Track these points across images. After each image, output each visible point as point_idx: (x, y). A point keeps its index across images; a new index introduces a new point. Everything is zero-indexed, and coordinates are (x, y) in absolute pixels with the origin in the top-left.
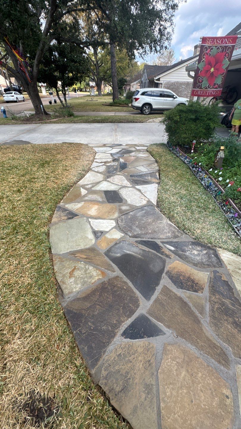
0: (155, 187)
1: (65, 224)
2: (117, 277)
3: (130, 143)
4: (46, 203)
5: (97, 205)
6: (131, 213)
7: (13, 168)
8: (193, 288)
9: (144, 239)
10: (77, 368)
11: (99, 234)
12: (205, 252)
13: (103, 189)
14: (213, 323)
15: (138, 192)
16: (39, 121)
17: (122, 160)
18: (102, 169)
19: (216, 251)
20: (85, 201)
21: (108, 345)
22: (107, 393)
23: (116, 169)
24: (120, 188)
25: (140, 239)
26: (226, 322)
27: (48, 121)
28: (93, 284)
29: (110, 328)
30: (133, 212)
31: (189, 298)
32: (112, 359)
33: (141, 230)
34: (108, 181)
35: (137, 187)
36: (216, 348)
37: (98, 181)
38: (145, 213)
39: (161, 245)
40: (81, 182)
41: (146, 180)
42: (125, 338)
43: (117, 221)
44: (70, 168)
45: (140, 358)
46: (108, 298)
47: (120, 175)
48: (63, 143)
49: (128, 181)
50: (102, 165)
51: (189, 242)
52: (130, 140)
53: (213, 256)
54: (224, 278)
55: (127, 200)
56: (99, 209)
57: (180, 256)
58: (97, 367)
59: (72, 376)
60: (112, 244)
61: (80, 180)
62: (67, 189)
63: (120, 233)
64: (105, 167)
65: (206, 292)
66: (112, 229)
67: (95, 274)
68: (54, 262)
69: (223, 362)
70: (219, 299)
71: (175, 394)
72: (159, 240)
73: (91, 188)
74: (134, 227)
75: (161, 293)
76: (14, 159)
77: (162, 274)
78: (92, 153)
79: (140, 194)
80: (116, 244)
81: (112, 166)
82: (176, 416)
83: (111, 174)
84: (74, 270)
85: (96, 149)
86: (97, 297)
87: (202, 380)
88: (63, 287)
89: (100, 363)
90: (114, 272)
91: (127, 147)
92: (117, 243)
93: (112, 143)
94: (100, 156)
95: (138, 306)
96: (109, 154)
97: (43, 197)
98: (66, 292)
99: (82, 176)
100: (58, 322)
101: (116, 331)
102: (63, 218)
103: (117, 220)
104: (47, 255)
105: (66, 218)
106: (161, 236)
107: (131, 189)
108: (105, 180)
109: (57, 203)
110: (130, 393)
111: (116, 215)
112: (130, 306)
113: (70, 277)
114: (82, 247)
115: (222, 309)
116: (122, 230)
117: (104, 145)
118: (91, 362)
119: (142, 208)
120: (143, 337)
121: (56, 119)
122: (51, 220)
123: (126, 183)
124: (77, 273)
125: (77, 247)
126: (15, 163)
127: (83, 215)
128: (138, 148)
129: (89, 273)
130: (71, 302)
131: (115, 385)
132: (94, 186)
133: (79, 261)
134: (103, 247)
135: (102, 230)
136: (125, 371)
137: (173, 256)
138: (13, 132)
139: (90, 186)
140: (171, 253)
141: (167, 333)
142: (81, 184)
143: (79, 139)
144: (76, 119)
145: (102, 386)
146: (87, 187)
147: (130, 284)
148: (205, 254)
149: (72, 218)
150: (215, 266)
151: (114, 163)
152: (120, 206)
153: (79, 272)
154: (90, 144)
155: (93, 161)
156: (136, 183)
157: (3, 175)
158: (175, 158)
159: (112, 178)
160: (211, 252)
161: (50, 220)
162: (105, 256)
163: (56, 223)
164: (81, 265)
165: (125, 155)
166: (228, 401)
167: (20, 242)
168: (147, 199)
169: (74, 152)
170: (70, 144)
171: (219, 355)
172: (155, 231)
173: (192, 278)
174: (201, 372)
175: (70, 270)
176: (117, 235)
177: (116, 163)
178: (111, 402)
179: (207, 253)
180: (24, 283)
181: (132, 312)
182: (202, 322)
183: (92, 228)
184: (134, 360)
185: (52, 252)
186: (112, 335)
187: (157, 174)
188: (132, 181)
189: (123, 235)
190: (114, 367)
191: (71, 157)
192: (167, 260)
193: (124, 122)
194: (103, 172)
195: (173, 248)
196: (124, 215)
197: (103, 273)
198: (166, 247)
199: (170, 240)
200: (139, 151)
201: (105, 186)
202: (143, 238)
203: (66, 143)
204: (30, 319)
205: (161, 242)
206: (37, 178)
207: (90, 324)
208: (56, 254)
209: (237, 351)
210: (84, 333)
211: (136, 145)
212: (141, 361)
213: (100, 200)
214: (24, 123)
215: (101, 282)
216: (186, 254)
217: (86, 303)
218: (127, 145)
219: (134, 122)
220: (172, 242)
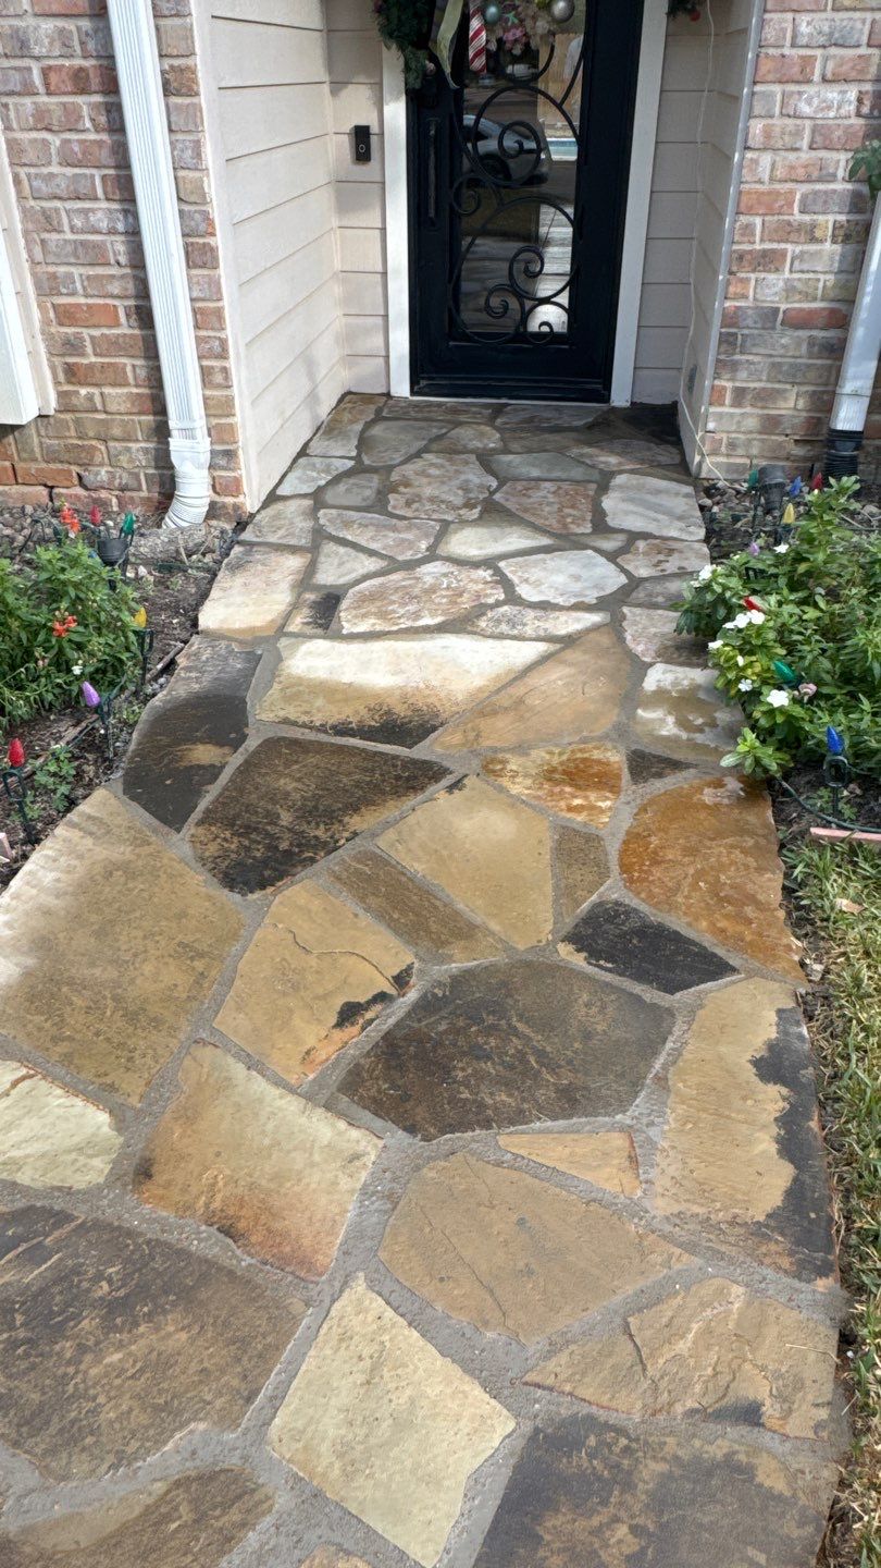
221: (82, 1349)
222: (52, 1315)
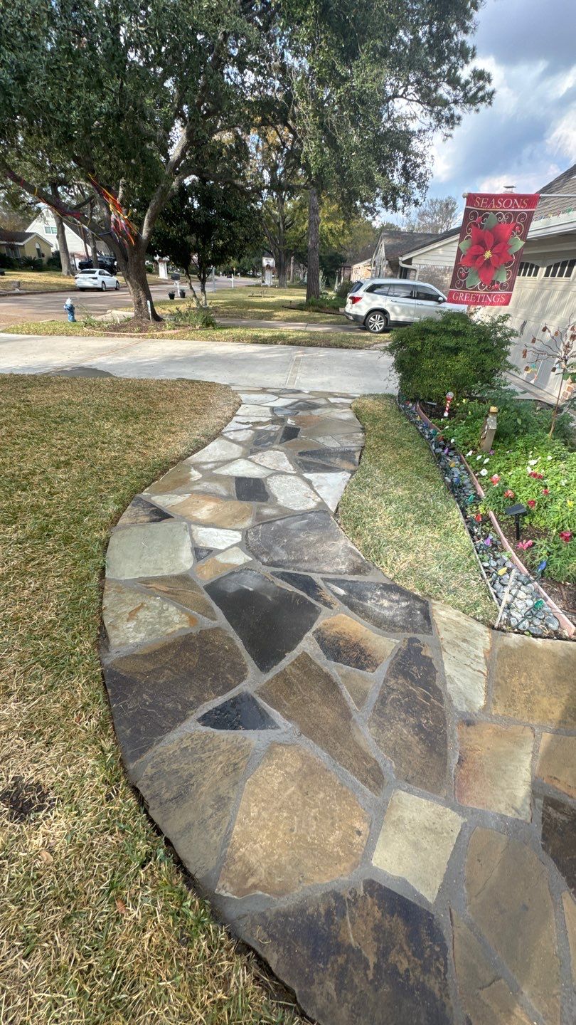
0: (344, 479)
1: (142, 530)
2: (215, 630)
3: (320, 389)
4: (116, 489)
5: (216, 501)
6: (278, 522)
7: (64, 420)
8: (357, 662)
9: (291, 571)
10: (103, 752)
11: (204, 553)
12: (404, 604)
13: (235, 474)
14: (375, 721)
15: (304, 486)
16: (140, 331)
17: (290, 422)
18: (245, 435)
19: (427, 605)
20: (192, 492)
21: (169, 731)
22: (146, 799)
23: (272, 439)
24: (271, 475)
25: (281, 570)
26: (402, 723)
27: (158, 333)
28: (168, 635)
29: (180, 707)
30: (283, 521)
31: (343, 676)
32: (171, 752)
33: (289, 554)
34: (250, 460)
35: (307, 476)
36: (366, 760)
37: (230, 457)
38: (307, 524)
39: (321, 583)
40: (196, 457)
41: (329, 465)
42: (204, 725)
43: (245, 533)
44: (178, 428)
45: (220, 758)
46: (190, 660)
47: (278, 450)
48: (179, 380)
49: (291, 463)
50: (247, 429)
51: (377, 585)
52: (322, 384)
53: (419, 612)
54: (427, 652)
55: (277, 498)
56: (216, 509)
57: (352, 607)
58: (140, 760)
59: (91, 761)
60: (225, 573)
61: (193, 453)
62: (164, 467)
63: (246, 556)
64: (252, 432)
65: (381, 672)
66: (232, 546)
67: (176, 619)
68: (106, 593)
69: (372, 783)
70: (403, 685)
71: (266, 816)
72: (321, 576)
73: (212, 469)
74: (277, 548)
75: (293, 664)
76: (70, 404)
77: (305, 633)
78: (232, 402)
79: (309, 489)
80: (233, 573)
81: (265, 432)
82: (258, 845)
83: (260, 448)
84: (139, 608)
85: (244, 397)
86: (171, 656)
87: (322, 803)
88: (111, 633)
89: (146, 756)
90: (214, 619)
91: (311, 397)
92: (236, 571)
93: (283, 387)
94: (247, 411)
95: (242, 679)
96: (268, 409)
97: (112, 478)
98: (115, 641)
99: (199, 446)
100: (88, 683)
101: (190, 712)
102: (142, 519)
103: (247, 532)
104: (96, 578)
105: (147, 519)
106: (326, 569)
107: (292, 478)
108: (245, 457)
109: (136, 492)
110: (186, 805)
111: (248, 523)
112: (228, 678)
113: (128, 620)
114: (166, 572)
115: (403, 702)
116: (252, 551)
117: (264, 390)
118: (132, 753)
119: (303, 514)
120: (235, 728)
121: (176, 331)
122: (117, 521)
123: (286, 465)
124: (142, 615)
125: (155, 571)
126: (71, 411)
127: (183, 518)
128: (332, 400)
129: (166, 617)
130: (121, 659)
131: (164, 790)
132: (220, 466)
133: (152, 594)
134: (207, 575)
135: (211, 546)
136: (187, 773)
137: (338, 604)
138: (80, 352)
139: (210, 466)
140: (335, 600)
141: (284, 728)
142: (194, 461)
143: (214, 374)
144: (218, 332)
145: (140, 789)
146: (205, 467)
147: (239, 643)
148: (402, 608)
149: (160, 520)
150: (415, 631)
151: (273, 426)
152: (260, 507)
153: (147, 612)
154: (233, 384)
155: (229, 420)
156: (306, 468)
157: (44, 431)
158: (406, 425)
159: (260, 454)
160: (418, 605)
161: (115, 520)
162: (204, 591)
163: (125, 527)
164: (155, 602)
165: (301, 413)
166: (358, 839)
167: (50, 553)
168: (319, 500)
169: (194, 398)
170: (192, 382)
171: (368, 771)
172: (316, 559)
173: (363, 645)
174: (325, 792)
175: (131, 608)
176: (240, 558)
177: (277, 427)
178: (151, 812)
179: (407, 607)
180: (43, 620)
181: (229, 687)
182: (355, 716)
183: (193, 540)
184: (209, 759)
185: (106, 576)
186: (180, 717)
187: (357, 455)
188: (299, 465)
189: (251, 559)
190: (169, 764)
191: (187, 409)
192: (325, 609)
193: (321, 346)
194: (246, 441)
195: (342, 592)
196: (263, 524)
197: (193, 620)
198: (329, 588)
199: (342, 577)
200: (334, 406)
201: (243, 469)
202: (289, 568)
203: (183, 380)
204: (41, 675)
205: (322, 579)
206: (109, 443)
207: (145, 696)
208: (112, 580)
209: (405, 769)
210: (130, 710)
211: (331, 394)
212: (221, 763)
213: (224, 493)
214: (108, 335)
215: (185, 633)
216: (366, 604)
217: (146, 664)
218: (311, 393)
219: (341, 347)
220: (344, 581)
221: (404, 721)
222: (411, 708)
